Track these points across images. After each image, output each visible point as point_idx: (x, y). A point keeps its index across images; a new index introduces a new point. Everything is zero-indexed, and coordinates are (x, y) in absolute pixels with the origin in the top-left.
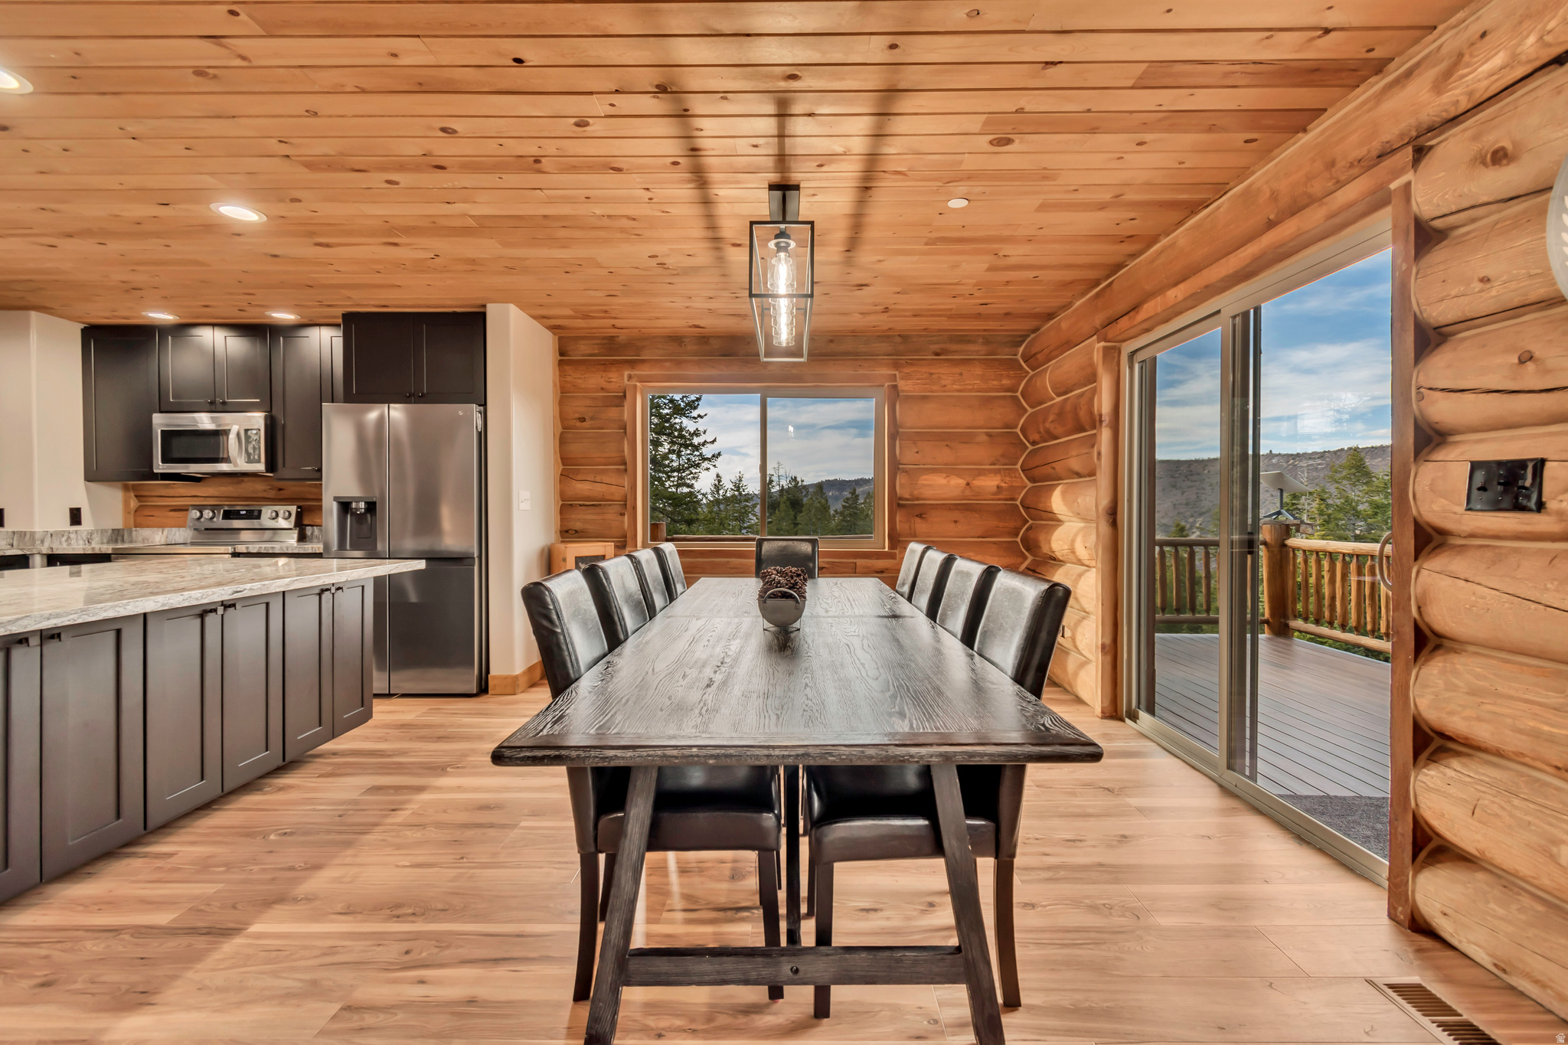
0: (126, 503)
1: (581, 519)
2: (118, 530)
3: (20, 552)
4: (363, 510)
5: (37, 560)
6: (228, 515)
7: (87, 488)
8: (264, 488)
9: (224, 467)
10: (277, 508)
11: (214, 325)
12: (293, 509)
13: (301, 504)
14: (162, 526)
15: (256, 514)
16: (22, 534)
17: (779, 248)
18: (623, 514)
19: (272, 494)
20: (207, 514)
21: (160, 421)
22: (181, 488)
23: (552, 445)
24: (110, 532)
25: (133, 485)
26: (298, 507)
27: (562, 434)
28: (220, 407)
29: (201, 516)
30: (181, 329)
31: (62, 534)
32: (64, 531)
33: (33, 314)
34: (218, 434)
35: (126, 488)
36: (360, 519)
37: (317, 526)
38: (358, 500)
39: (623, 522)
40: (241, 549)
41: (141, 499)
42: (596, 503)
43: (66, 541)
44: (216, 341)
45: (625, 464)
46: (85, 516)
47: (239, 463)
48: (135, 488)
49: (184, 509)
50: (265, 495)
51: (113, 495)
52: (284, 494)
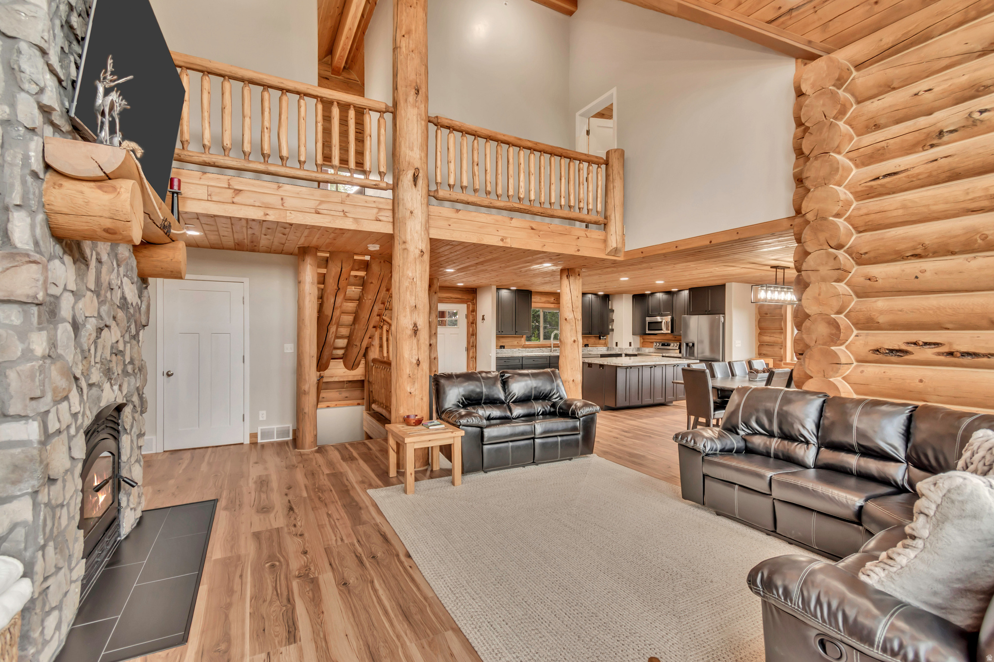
0: (640, 341)
1: (766, 350)
2: (639, 348)
3: (621, 353)
4: (691, 346)
5: (623, 355)
6: (663, 345)
7: (633, 337)
8: (671, 338)
9: (662, 332)
10: (674, 343)
11: (659, 292)
12: (678, 344)
13: (680, 342)
14: (648, 347)
15: (669, 345)
16: (621, 349)
17: (762, 289)
18: (781, 349)
19: (673, 339)
20: (658, 344)
21: (648, 319)
22: (652, 337)
23: (754, 323)
24: (637, 348)
27: (760, 319)
28: (661, 315)
29: (656, 345)
30: (652, 294)
31: (628, 349)
33: (624, 295)
34: (661, 322)
35: (640, 337)
36: (691, 348)
38: (690, 342)
39: (781, 352)
40: (664, 355)
41: (644, 340)
42: (771, 345)
44: (660, 296)
45: (782, 330)
46: (632, 344)
47: (664, 331)
48: (642, 337)
49: (652, 343)
51: (638, 339)
52: (677, 339)
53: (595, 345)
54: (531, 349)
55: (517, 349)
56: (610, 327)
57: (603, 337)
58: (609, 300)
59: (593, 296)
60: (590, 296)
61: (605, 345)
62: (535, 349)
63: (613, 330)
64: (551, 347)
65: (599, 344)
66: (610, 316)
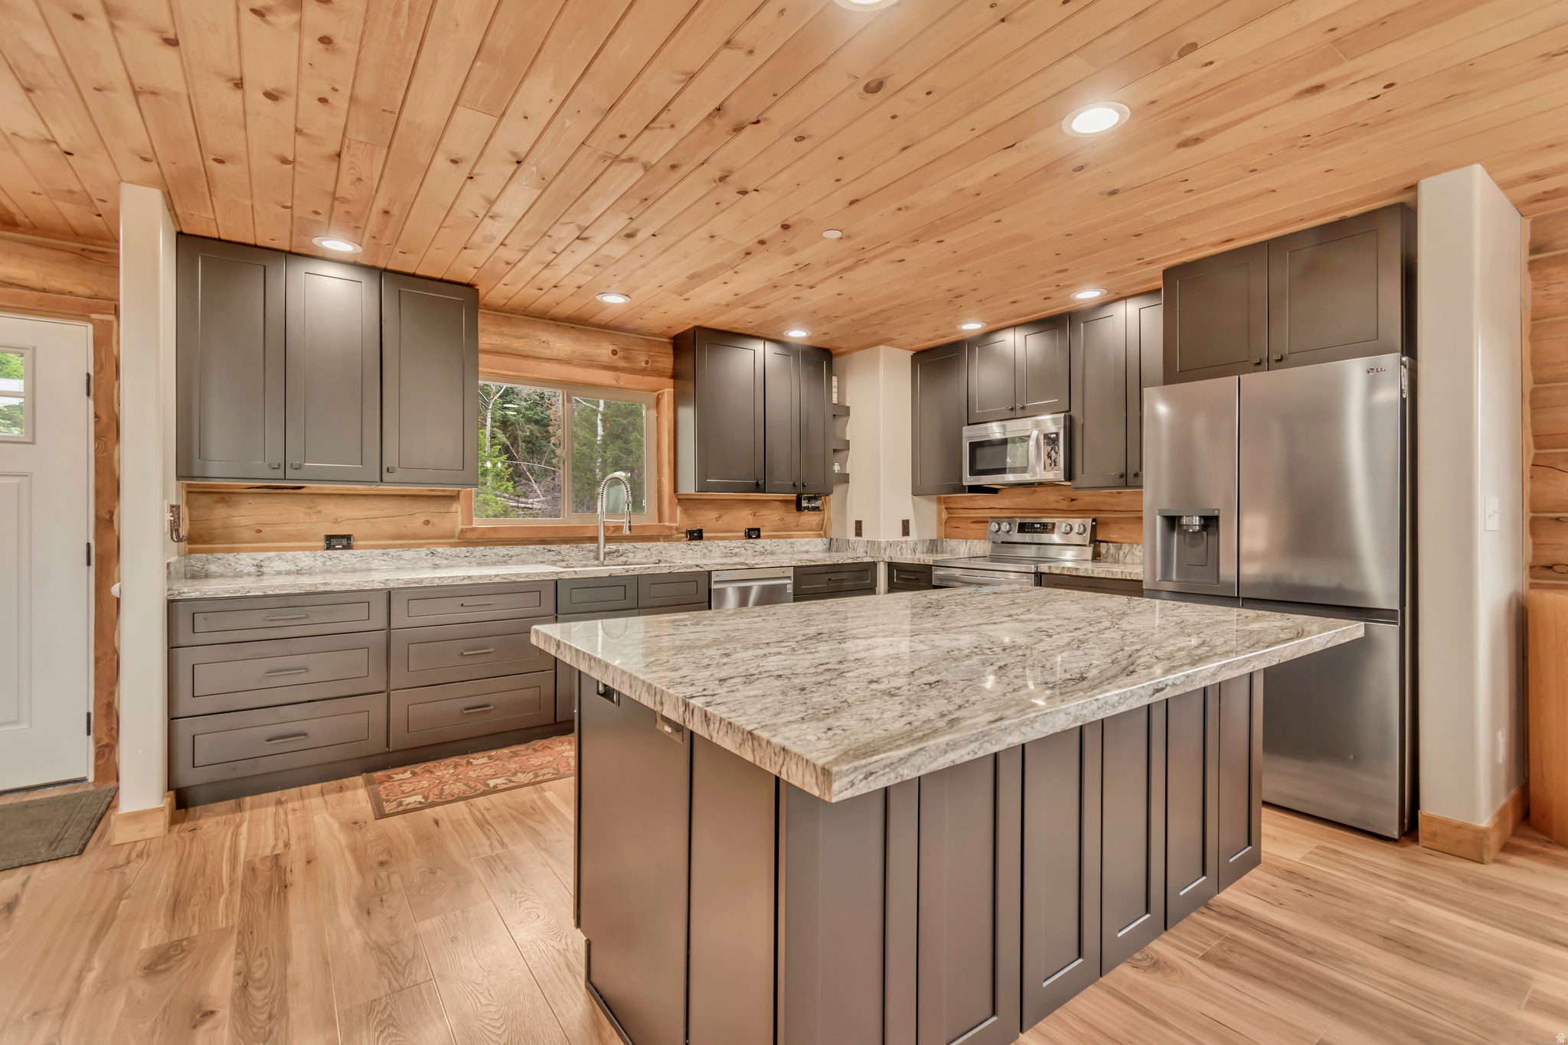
0: (939, 515)
2: (934, 540)
3: (872, 560)
4: (1197, 528)
5: (882, 566)
6: (1023, 528)
7: (913, 501)
8: (1056, 498)
9: (1020, 478)
10: (1071, 521)
11: (1014, 326)
12: (1089, 522)
13: (1094, 516)
14: (966, 538)
15: (1049, 527)
16: (873, 543)
19: (1064, 505)
20: (1005, 526)
22: (982, 500)
23: (1520, 412)
24: (928, 542)
25: (944, 498)
26: (1094, 520)
27: (1533, 392)
28: (1019, 413)
29: (999, 529)
30: (987, 336)
31: (897, 543)
32: (899, 541)
33: (882, 348)
35: (939, 501)
36: (1192, 538)
37: (1112, 542)
38: (1189, 515)
41: (951, 511)
43: (900, 550)
44: (1015, 343)
46: (912, 527)
47: (1038, 472)
48: (945, 501)
49: (984, 521)
50: (1057, 506)
51: (930, 508)
52: (1076, 505)
53: (783, 531)
54: (503, 550)
55: (423, 552)
56: (837, 468)
57: (809, 499)
58: (830, 373)
59: (771, 349)
60: (759, 347)
61: (822, 530)
62: (517, 550)
63: (845, 479)
64: (594, 539)
65: (798, 527)
66: (838, 432)
